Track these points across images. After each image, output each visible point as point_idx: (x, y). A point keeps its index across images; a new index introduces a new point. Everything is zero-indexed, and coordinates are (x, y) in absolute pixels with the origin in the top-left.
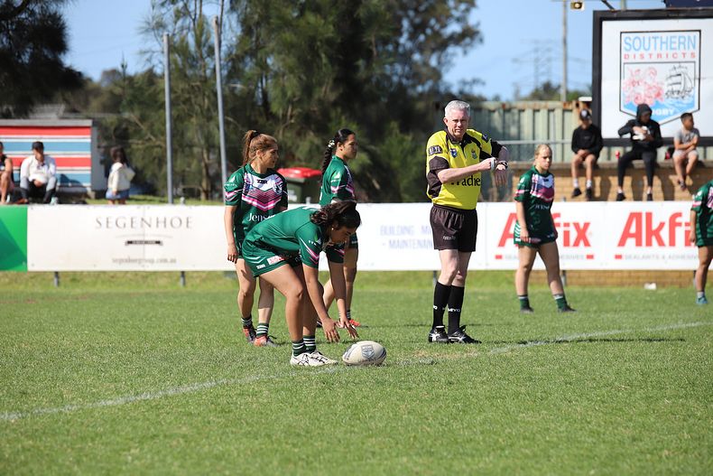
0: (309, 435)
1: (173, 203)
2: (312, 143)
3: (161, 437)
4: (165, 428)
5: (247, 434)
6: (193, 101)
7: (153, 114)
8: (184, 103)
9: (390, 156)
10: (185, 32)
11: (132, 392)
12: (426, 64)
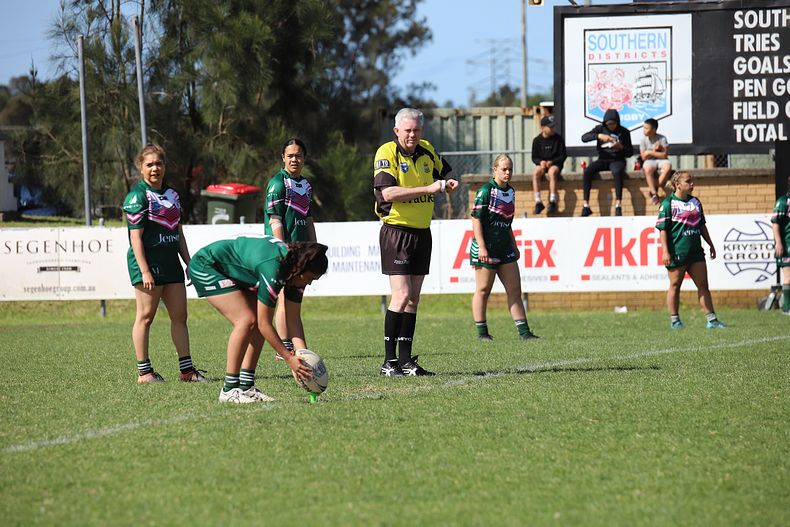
0: (243, 480)
1: (91, 224)
2: (248, 156)
3: (79, 485)
4: (82, 475)
5: (174, 480)
6: (111, 110)
7: (67, 126)
8: (101, 113)
9: (332, 169)
10: (101, 34)
11: (46, 436)
12: (370, 67)
